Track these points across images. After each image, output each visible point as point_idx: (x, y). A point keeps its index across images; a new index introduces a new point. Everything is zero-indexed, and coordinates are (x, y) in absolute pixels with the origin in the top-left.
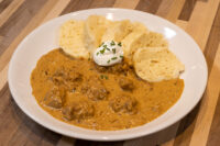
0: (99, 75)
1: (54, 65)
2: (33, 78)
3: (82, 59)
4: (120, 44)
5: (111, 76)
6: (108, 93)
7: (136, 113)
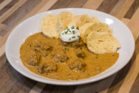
0: (64, 48)
1: (36, 41)
2: (21, 49)
3: (54, 38)
4: (78, 28)
5: (71, 49)
6: (68, 58)
7: (84, 71)
